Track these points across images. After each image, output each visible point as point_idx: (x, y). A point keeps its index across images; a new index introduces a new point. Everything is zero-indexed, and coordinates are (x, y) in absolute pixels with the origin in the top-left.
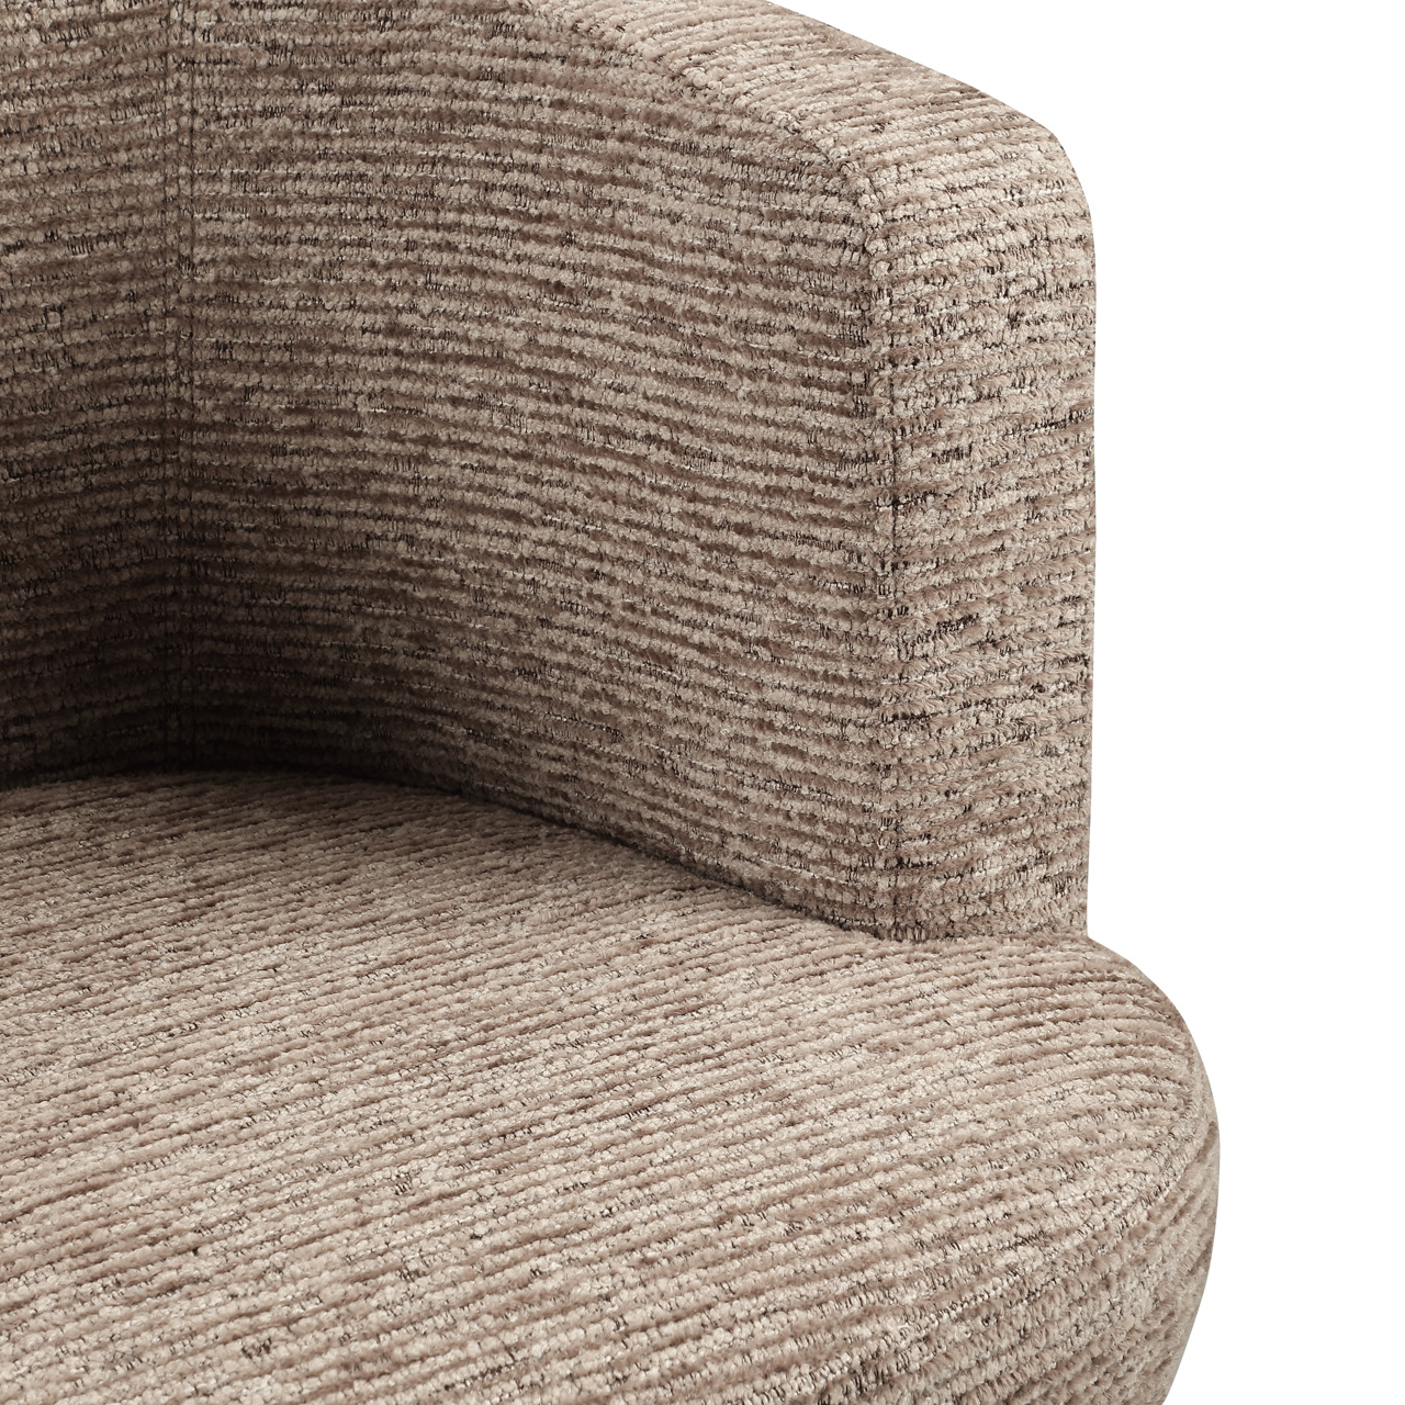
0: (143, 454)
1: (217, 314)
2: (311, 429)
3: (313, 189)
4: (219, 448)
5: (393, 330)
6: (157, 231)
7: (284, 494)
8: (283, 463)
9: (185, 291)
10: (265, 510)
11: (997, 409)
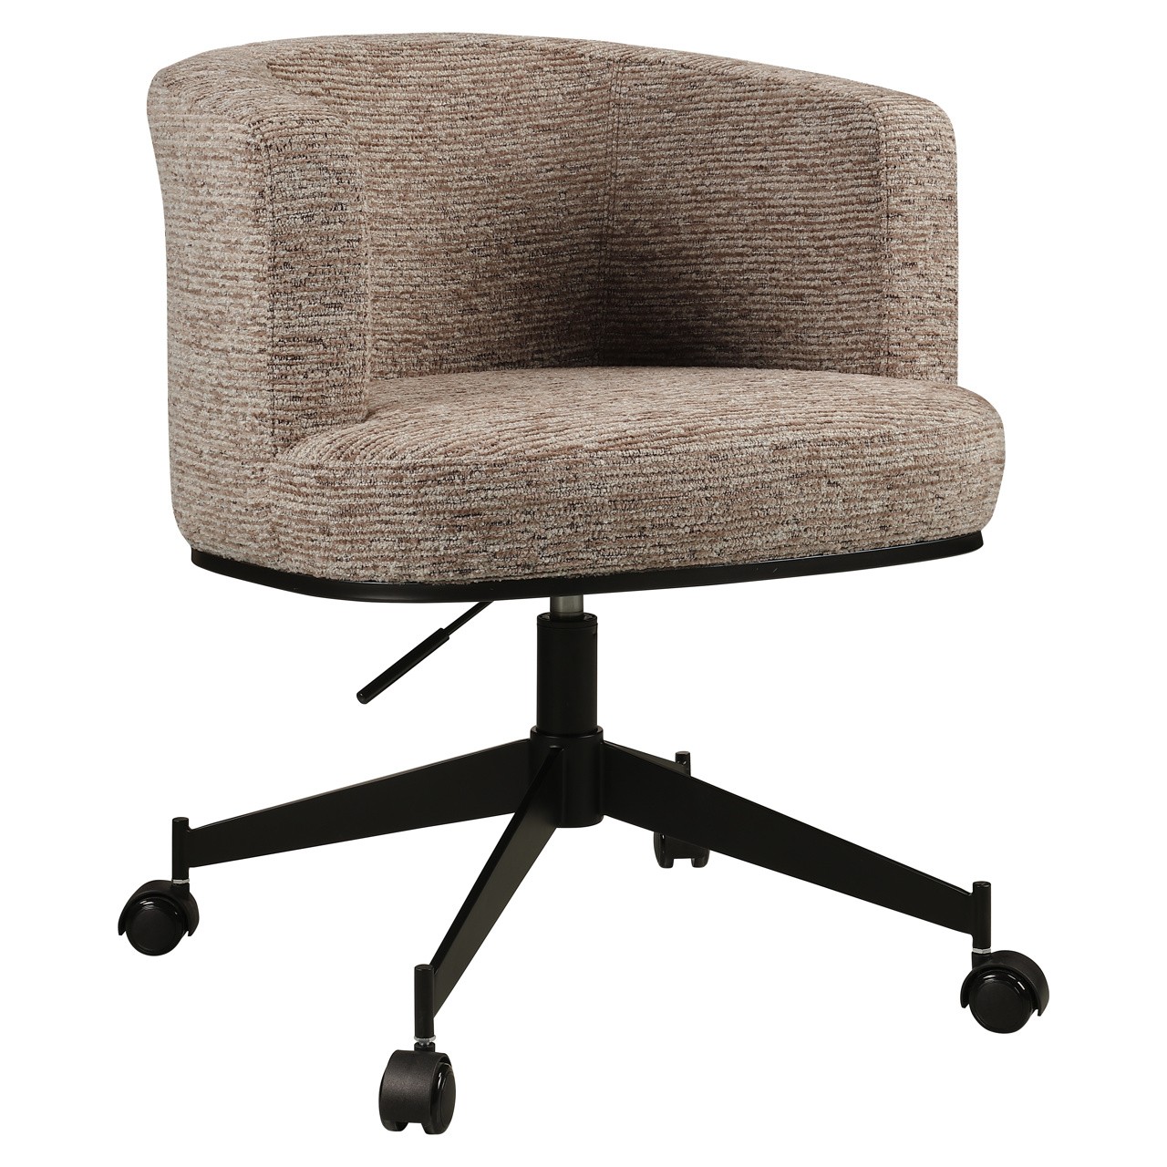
0: (593, 247)
1: (624, 193)
2: (659, 234)
3: (664, 146)
4: (622, 244)
5: (694, 193)
6: (604, 165)
7: (647, 260)
8: (648, 248)
9: (613, 185)
10: (639, 267)
11: (923, 189)
